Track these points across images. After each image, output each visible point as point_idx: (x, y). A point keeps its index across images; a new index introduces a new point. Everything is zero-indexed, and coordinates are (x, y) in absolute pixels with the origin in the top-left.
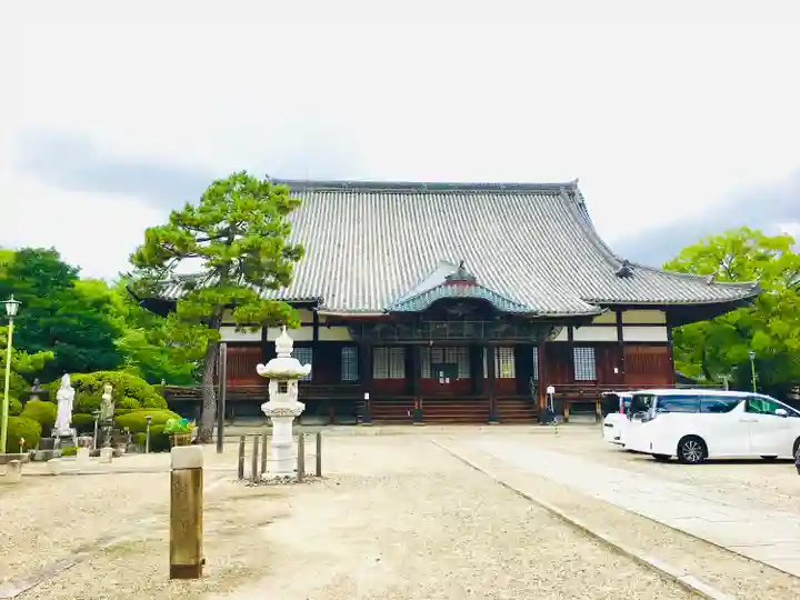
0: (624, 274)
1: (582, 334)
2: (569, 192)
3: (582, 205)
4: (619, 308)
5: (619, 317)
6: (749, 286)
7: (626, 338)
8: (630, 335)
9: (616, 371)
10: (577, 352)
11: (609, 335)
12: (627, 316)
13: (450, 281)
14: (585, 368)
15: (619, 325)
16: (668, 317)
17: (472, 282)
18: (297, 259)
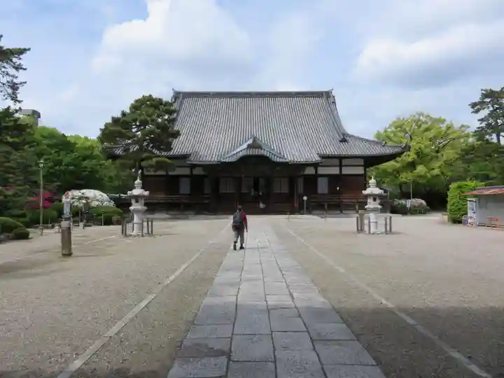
0: (344, 141)
1: (321, 171)
2: (327, 96)
3: (334, 103)
4: (341, 158)
5: (341, 162)
6: (401, 147)
7: (344, 172)
8: (346, 171)
9: (338, 188)
10: (320, 179)
11: (335, 171)
12: (345, 162)
13: (249, 147)
14: (323, 186)
15: (341, 166)
16: (365, 162)
17: (260, 147)
18: (176, 138)
